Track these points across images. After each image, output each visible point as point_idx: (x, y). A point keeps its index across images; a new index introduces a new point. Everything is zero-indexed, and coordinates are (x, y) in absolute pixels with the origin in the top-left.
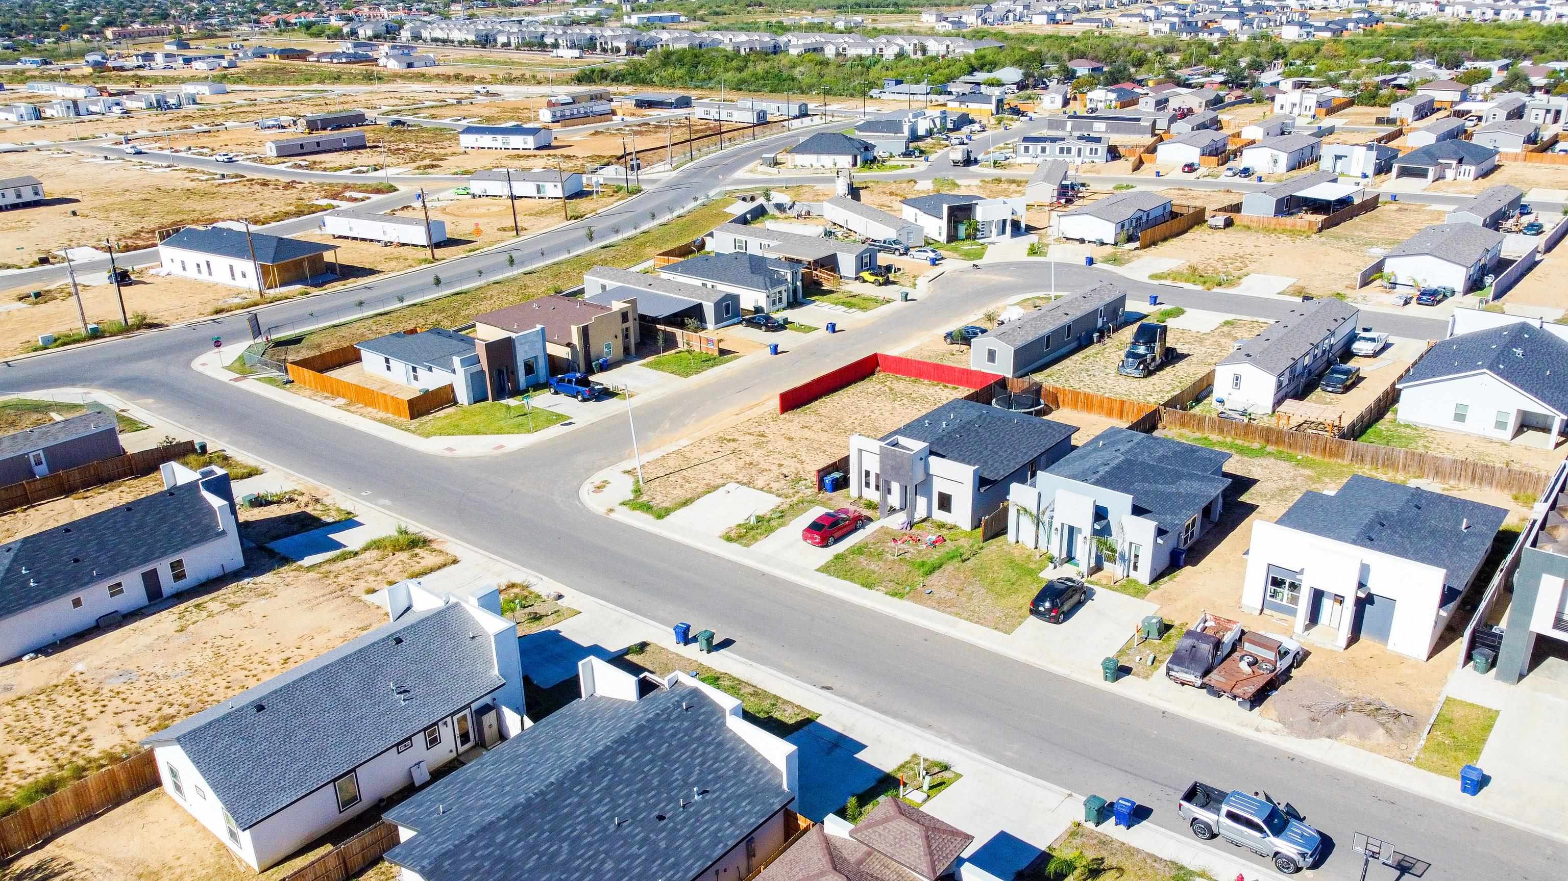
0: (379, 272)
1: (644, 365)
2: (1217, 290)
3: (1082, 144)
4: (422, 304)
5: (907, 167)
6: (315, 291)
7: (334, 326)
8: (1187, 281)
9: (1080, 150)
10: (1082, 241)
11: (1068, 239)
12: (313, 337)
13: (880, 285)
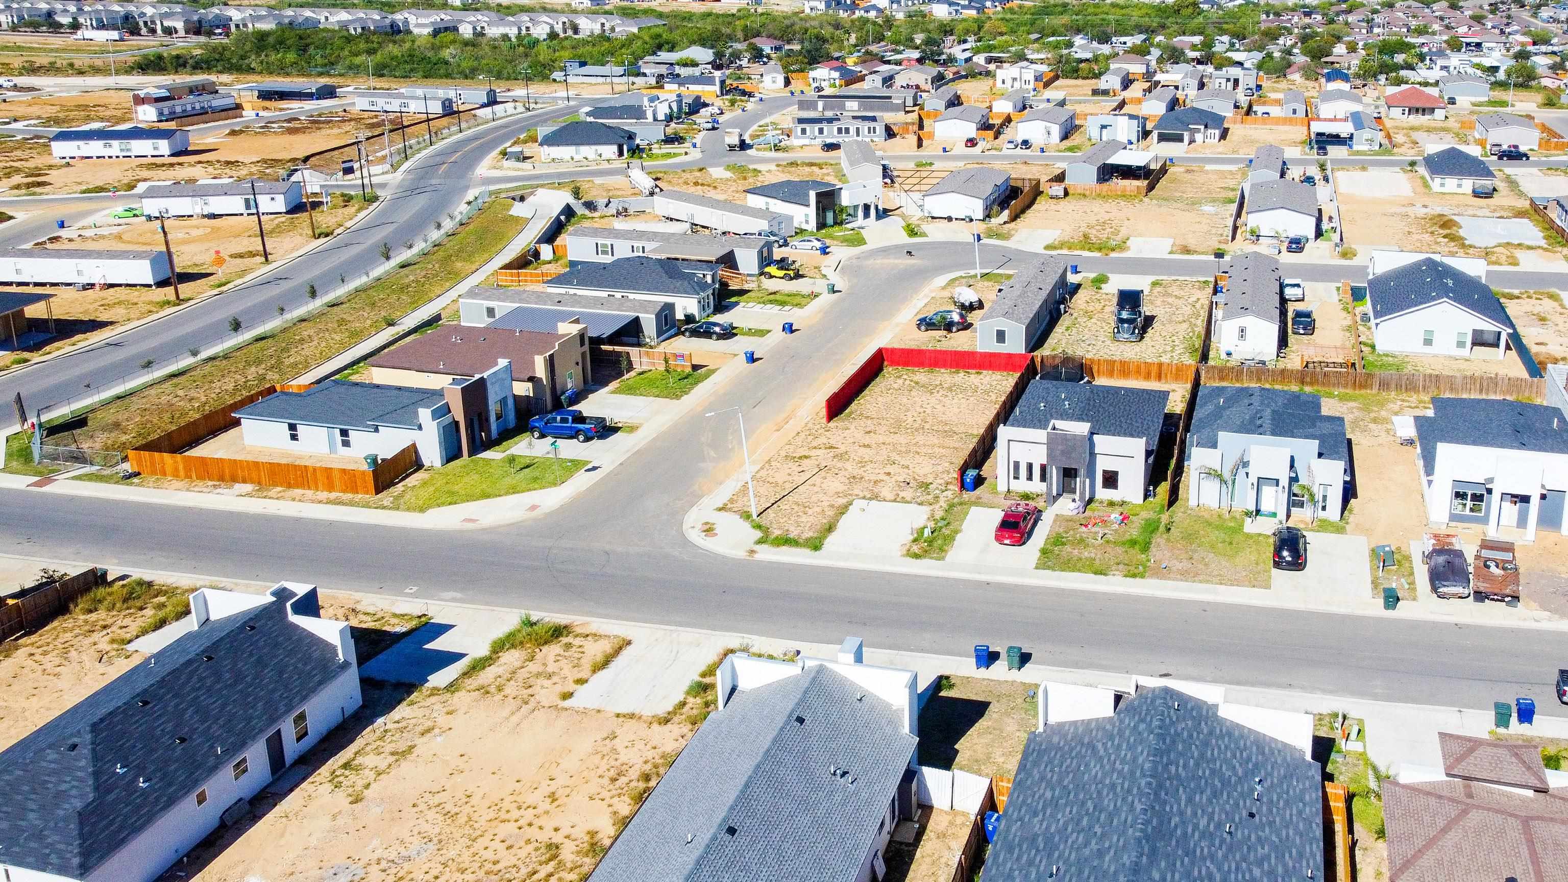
0: (112, 323)
1: (613, 392)
2: (1113, 255)
3: (859, 124)
4: (226, 356)
5: (680, 154)
6: (36, 357)
7: (119, 398)
8: (1083, 248)
9: (858, 129)
10: (950, 219)
11: (933, 218)
12: (99, 415)
13: (791, 279)
